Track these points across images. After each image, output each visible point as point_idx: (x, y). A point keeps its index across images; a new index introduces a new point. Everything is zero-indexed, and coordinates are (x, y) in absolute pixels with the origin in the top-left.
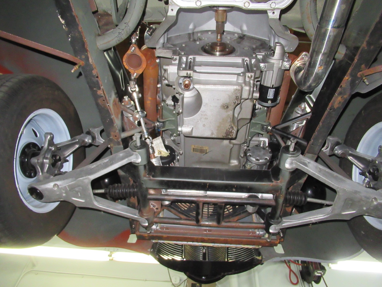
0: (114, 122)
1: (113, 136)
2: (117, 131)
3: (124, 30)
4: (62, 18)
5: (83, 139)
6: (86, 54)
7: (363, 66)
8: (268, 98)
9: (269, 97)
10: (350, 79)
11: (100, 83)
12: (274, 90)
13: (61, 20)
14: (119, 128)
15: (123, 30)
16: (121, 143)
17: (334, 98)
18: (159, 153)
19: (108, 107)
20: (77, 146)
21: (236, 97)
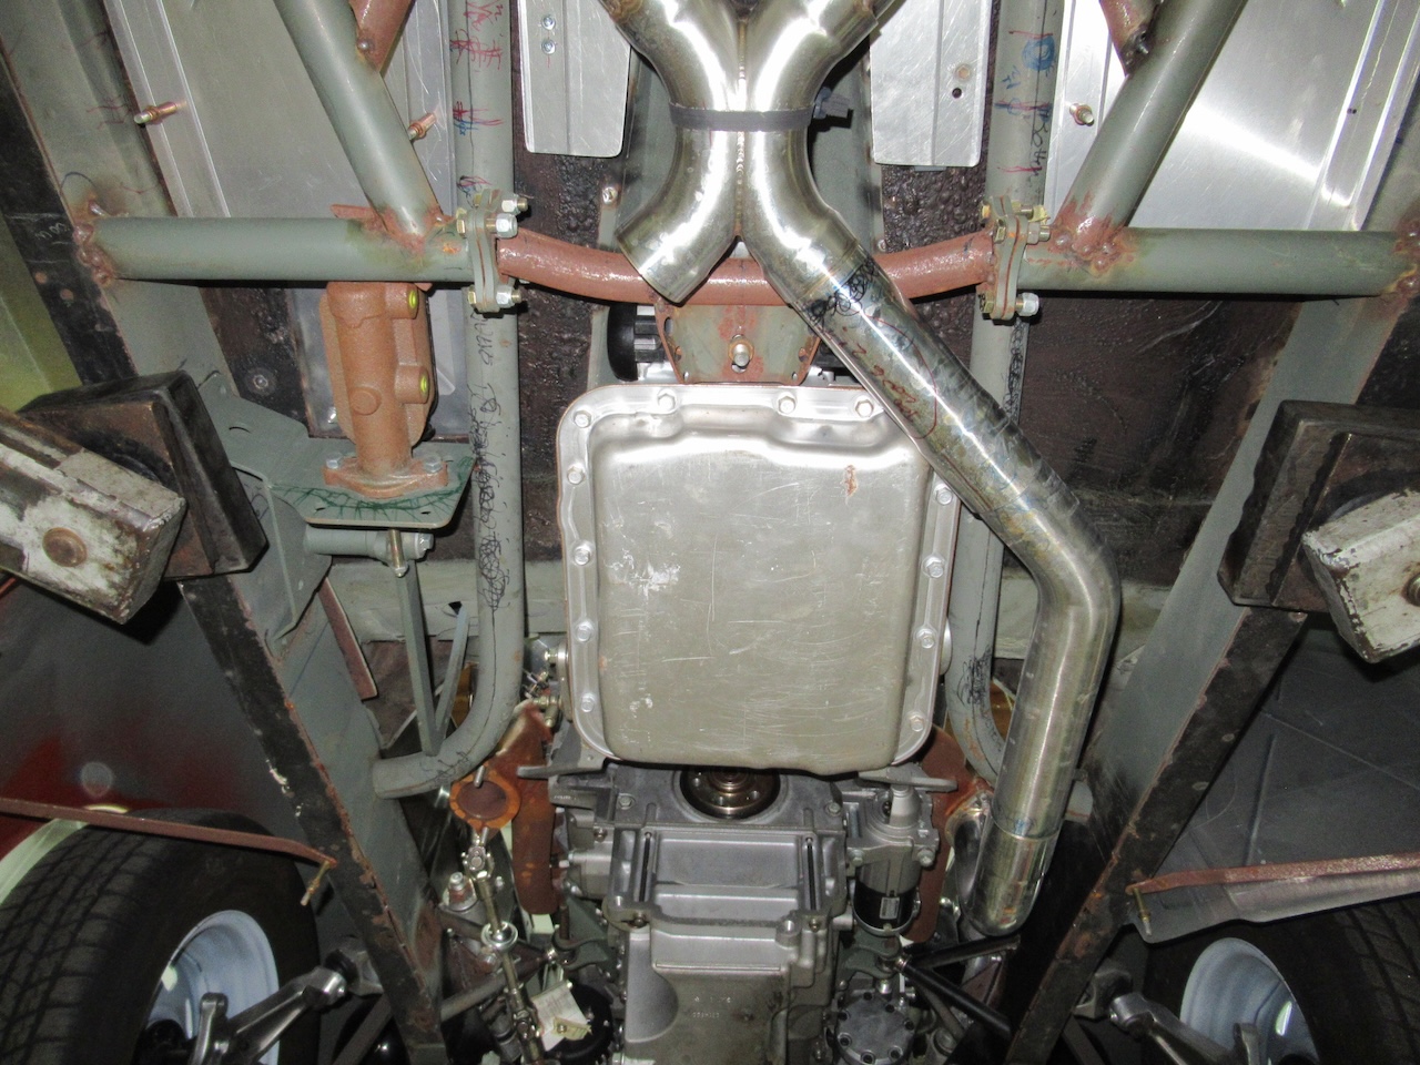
0: (419, 985)
1: (416, 1020)
2: (429, 1006)
3: (457, 768)
4: (280, 772)
5: (317, 986)
6: (344, 841)
7: (1137, 873)
8: (881, 916)
9: (884, 914)
10: (1107, 897)
11: (381, 899)
12: (898, 899)
13: (277, 777)
14: (434, 993)
15: (452, 766)
16: (440, 1035)
17: (1070, 933)
18: (559, 1026)
19: (403, 951)
20: (296, 1013)
21: (775, 993)
